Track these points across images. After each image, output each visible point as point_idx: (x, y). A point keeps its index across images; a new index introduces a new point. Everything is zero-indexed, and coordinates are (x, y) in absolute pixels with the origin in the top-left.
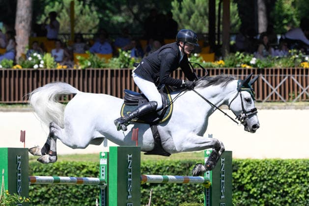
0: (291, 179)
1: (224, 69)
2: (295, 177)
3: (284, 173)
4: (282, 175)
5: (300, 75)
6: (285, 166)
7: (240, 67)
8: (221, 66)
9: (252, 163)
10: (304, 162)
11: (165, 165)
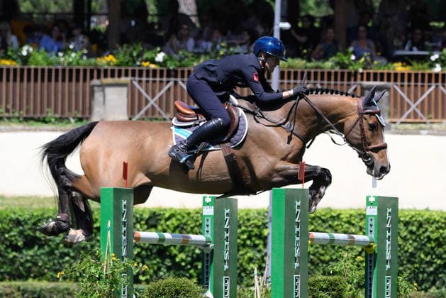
1: (116, 68)
2: (245, 236)
7: (140, 66)
8: (112, 64)
9: (179, 214)
10: (259, 214)
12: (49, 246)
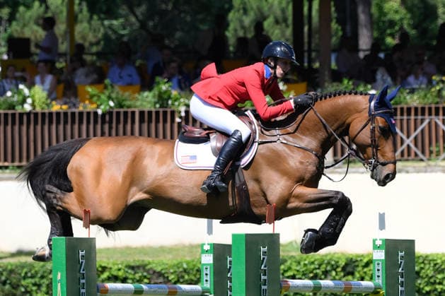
0: (441, 286)
3: (430, 275)
6: (432, 265)
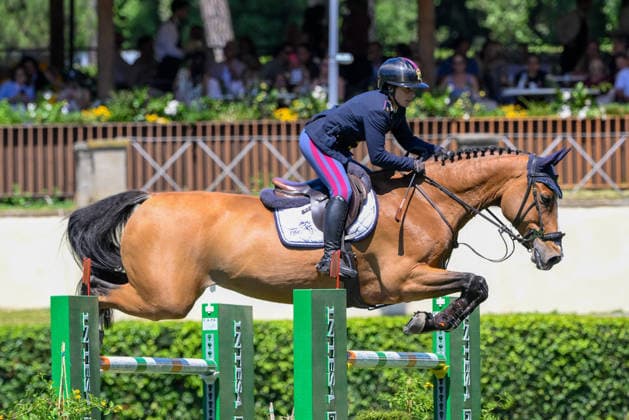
1: (110, 126)
4: (267, 356)
5: (283, 137)
7: (144, 120)
8: (103, 119)
11: (13, 336)
12: (18, 379)
